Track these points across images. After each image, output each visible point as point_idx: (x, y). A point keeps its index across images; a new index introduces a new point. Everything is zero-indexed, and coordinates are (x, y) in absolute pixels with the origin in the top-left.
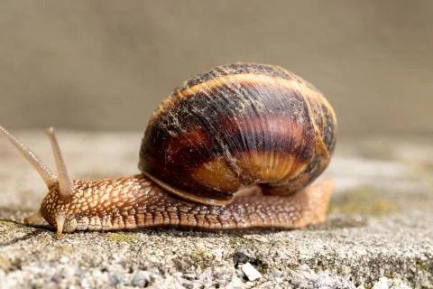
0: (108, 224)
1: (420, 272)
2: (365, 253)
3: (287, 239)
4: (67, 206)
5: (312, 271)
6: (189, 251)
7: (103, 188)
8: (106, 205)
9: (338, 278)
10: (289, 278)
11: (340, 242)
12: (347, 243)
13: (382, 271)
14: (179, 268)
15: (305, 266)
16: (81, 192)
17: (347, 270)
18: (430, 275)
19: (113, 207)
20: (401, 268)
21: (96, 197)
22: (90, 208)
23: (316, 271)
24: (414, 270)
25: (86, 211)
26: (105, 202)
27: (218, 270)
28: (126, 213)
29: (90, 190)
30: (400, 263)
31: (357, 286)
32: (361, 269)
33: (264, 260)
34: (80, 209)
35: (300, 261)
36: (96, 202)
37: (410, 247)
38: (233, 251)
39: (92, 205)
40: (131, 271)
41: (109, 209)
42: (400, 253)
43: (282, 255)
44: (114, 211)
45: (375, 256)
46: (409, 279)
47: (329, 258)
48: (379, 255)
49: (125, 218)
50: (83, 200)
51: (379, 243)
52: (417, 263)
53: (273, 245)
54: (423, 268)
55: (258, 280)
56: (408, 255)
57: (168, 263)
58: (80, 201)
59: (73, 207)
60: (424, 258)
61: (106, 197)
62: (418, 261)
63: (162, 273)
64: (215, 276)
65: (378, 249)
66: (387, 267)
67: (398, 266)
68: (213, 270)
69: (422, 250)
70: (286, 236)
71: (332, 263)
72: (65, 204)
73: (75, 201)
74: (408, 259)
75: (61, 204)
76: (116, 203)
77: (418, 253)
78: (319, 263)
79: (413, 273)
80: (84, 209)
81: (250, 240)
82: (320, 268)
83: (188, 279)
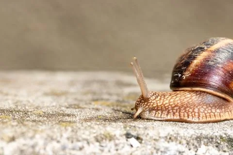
0: (165, 117)
1: (222, 143)
2: (194, 133)
3: (153, 126)
4: (146, 103)
5: (167, 142)
6: (103, 132)
7: (166, 97)
8: (166, 105)
9: (179, 146)
10: (154, 146)
11: (180, 127)
12: (184, 128)
13: (202, 142)
14: (97, 141)
15: (163, 140)
16: (154, 97)
17: (184, 142)
18: (227, 144)
19: (170, 107)
20: (212, 141)
21: (162, 101)
22: (157, 106)
23: (168, 142)
24: (219, 142)
25: (155, 107)
26: (166, 104)
27: (117, 142)
28: (175, 111)
29: (159, 97)
30: (212, 138)
31: (190, 150)
32: (192, 141)
33: (141, 137)
34: (152, 105)
35: (160, 137)
36: (161, 103)
37: (217, 130)
38: (125, 132)
39: (159, 104)
40: (72, 142)
41: (167, 107)
42: (211, 133)
43: (151, 134)
44: (169, 109)
45: (199, 135)
46: (217, 146)
47: (175, 136)
48: (201, 134)
49: (174, 113)
50: (155, 101)
51: (201, 128)
52: (221, 138)
53: (146, 129)
54: (224, 141)
55: (138, 147)
56: (216, 134)
57: (91, 138)
58: (153, 102)
59: (149, 104)
60: (224, 136)
61: (167, 101)
62: (221, 137)
63: (88, 143)
64: (116, 145)
65: (200, 131)
66: (206, 140)
67: (211, 140)
68: (115, 142)
69: (223, 131)
70: (153, 124)
71: (176, 138)
72: (145, 102)
73: (150, 101)
74: (216, 136)
75: (143, 102)
76: (171, 105)
77: (221, 133)
78: (170, 138)
79: (218, 143)
80: (154, 106)
81: (134, 127)
82: (170, 141)
83: (102, 146)
